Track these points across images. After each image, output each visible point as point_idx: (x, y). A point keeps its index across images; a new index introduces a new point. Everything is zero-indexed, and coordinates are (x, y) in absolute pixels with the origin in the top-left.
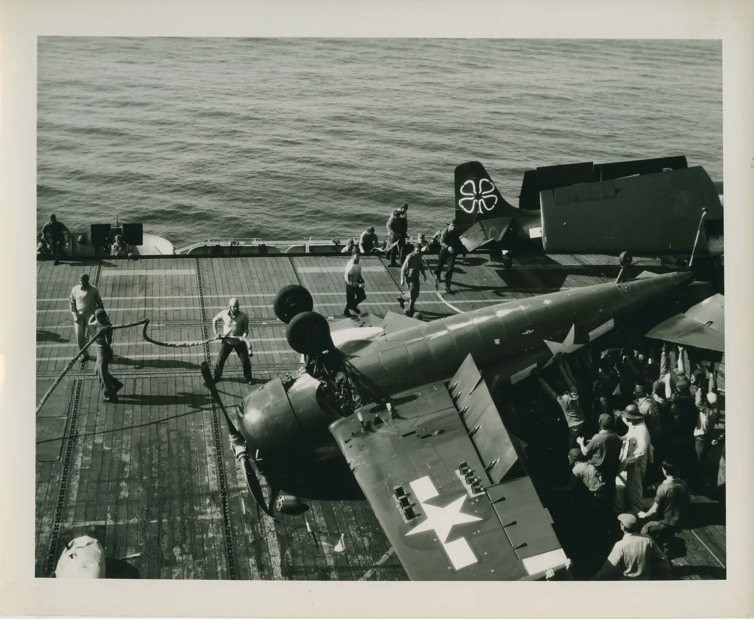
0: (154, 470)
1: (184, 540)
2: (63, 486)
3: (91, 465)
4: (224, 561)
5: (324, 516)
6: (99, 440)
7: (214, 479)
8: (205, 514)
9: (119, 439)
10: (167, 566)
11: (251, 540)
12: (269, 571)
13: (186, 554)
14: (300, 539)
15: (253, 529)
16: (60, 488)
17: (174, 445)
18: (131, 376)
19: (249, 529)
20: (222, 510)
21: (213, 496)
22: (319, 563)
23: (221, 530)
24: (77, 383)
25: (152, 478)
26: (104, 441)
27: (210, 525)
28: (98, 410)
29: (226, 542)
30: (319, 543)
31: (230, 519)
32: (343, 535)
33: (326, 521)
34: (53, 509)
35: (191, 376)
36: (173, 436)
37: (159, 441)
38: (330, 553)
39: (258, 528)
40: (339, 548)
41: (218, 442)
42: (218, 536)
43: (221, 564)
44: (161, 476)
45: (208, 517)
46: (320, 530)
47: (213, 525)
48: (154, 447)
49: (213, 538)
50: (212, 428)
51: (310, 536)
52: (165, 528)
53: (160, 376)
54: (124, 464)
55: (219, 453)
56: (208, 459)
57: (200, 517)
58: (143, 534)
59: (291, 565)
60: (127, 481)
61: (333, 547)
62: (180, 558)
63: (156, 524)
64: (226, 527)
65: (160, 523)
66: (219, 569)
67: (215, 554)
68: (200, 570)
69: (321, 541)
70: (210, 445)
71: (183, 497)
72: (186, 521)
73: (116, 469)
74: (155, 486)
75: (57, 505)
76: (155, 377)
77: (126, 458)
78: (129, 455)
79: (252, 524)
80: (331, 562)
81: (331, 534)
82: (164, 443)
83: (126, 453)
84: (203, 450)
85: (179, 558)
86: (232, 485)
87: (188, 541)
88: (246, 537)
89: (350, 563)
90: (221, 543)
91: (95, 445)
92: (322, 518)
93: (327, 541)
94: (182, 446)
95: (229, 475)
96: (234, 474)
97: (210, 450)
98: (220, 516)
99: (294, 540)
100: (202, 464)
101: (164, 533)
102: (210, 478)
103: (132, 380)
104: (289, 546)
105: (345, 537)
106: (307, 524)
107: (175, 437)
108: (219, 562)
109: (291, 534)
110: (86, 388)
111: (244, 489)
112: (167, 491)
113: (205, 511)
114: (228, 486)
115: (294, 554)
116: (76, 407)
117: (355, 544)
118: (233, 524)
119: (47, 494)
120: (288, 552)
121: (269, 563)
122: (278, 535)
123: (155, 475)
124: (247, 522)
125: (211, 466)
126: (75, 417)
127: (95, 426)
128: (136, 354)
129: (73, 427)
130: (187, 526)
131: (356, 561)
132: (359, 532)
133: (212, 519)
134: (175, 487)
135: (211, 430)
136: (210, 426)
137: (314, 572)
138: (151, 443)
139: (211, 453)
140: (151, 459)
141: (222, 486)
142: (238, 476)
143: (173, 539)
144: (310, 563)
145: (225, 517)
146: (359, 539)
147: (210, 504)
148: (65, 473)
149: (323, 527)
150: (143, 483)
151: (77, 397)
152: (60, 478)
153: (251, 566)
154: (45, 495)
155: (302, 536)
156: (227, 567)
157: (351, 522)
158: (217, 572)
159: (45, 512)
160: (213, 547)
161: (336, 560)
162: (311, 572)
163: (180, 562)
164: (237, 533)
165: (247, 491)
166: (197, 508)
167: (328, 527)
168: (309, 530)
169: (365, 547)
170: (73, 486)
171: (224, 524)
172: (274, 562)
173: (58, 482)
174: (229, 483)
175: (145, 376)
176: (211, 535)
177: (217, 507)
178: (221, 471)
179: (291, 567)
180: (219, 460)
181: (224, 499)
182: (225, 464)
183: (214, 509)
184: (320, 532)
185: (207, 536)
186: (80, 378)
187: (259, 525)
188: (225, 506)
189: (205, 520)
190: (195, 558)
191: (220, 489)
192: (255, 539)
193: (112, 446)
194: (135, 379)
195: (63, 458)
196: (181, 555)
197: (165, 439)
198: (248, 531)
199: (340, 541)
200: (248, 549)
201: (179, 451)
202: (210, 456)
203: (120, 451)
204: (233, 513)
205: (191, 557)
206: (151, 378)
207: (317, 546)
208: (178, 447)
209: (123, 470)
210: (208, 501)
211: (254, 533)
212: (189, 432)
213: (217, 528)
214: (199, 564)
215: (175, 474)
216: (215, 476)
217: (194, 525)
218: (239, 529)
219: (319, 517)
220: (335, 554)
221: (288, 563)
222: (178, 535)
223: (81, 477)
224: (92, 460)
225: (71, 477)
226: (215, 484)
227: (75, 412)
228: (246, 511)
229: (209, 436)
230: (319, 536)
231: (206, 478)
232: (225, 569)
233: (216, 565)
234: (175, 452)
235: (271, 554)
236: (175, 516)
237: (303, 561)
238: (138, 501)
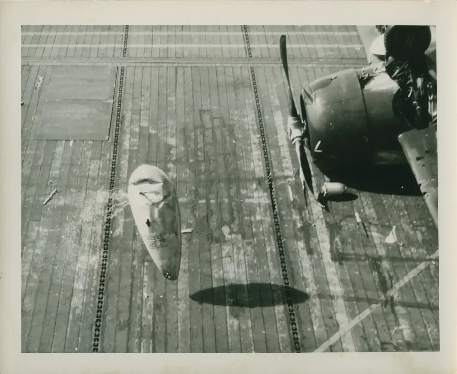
0: (199, 153)
1: (233, 219)
2: (114, 164)
3: (138, 146)
4: (273, 242)
5: (374, 207)
6: (145, 124)
7: (259, 166)
8: (253, 197)
9: (164, 123)
10: (217, 242)
11: (299, 225)
12: (318, 255)
13: (235, 233)
14: (349, 229)
15: (301, 214)
16: (111, 165)
17: (218, 132)
18: (171, 65)
19: (296, 215)
20: (269, 195)
21: (260, 181)
22: (370, 252)
23: (268, 213)
24: (120, 70)
25: (198, 161)
26: (149, 124)
27: (258, 208)
28: (142, 96)
29: (274, 225)
30: (369, 233)
31: (278, 204)
32: (394, 227)
33: (377, 213)
34: (106, 184)
35: (232, 68)
36: (217, 122)
37: (203, 126)
38: (381, 243)
39: (305, 214)
40: (391, 238)
41: (262, 131)
42: (266, 219)
43: (270, 245)
44: (207, 159)
45: (255, 201)
46: (371, 221)
47: (260, 208)
48: (198, 132)
49: (261, 222)
50: (256, 117)
51: (359, 226)
52: (214, 208)
53: (200, 65)
54: (169, 148)
55: (264, 142)
56: (253, 147)
57: (247, 201)
58: (193, 212)
59: (341, 251)
60: (175, 162)
61: (384, 239)
62: (230, 237)
63: (204, 204)
64: (274, 211)
65: (208, 204)
66: (268, 249)
67: (264, 235)
68: (249, 248)
69: (371, 232)
70: (254, 133)
71: (229, 181)
72: (234, 203)
73: (163, 150)
74: (201, 170)
75: (109, 181)
76: (196, 67)
77: (172, 141)
78: (174, 138)
79: (300, 210)
80: (382, 252)
81: (383, 226)
82: (208, 129)
83: (172, 137)
84: (247, 138)
85: (228, 237)
86: (278, 173)
87: (237, 222)
88: (294, 223)
89: (402, 254)
90: (269, 226)
91: (141, 128)
92: (372, 210)
93: (378, 232)
94: (226, 133)
95: (275, 163)
96: (280, 163)
97: (255, 138)
98: (268, 201)
99: (343, 228)
100: (247, 151)
101: (212, 213)
102: (256, 165)
103: (173, 69)
104: (338, 233)
105: (397, 229)
106: (357, 214)
107: (219, 124)
108: (267, 243)
109: (340, 223)
110: (128, 74)
111: (291, 177)
112: (213, 174)
113: (252, 195)
114: (274, 173)
115: (343, 241)
116: (121, 91)
117: (407, 237)
118: (280, 209)
119: (99, 169)
120: (337, 239)
121: (318, 248)
122: (327, 223)
123: (201, 159)
124: (294, 207)
125: (256, 153)
126: (120, 101)
127: (140, 110)
128: (175, 43)
129: (119, 110)
130: (235, 208)
131: (408, 253)
132: (411, 226)
133: (260, 204)
134: (221, 171)
135: (254, 119)
136: (254, 115)
137: (365, 260)
138: (195, 128)
139: (257, 141)
140: (196, 144)
141: (268, 173)
142: (284, 165)
143: (222, 219)
144: (361, 251)
145: (273, 202)
146: (412, 233)
147: (256, 189)
148: (115, 152)
149: (373, 219)
150: (190, 166)
151: (121, 83)
152: (110, 156)
153: (300, 249)
154: (97, 171)
155: (352, 225)
156: (276, 248)
157: (404, 215)
158: (266, 253)
159: (99, 186)
160: (261, 229)
161: (388, 251)
162: (360, 260)
163: (229, 241)
164: (284, 218)
165: (294, 179)
166: (243, 192)
167: (379, 219)
168: (359, 220)
169: (418, 241)
170: (123, 164)
171: (272, 208)
172: (323, 247)
173: (109, 159)
174: (275, 170)
175: (186, 65)
176: (258, 218)
177: (264, 192)
178: (266, 159)
179: (341, 254)
180: (264, 148)
181: (271, 185)
182: (270, 153)
183: (261, 193)
184: (370, 223)
185: (255, 217)
186: (123, 65)
187: (307, 212)
188: (271, 192)
189: (252, 204)
190: (244, 237)
191: (267, 174)
192: (304, 224)
193: (158, 130)
194: (176, 68)
195: (112, 138)
196: (230, 234)
197: (209, 125)
198: (296, 217)
199: (391, 233)
200: (295, 234)
201: (224, 137)
202: (255, 144)
203: (166, 134)
204: (281, 199)
205: (240, 237)
206: (192, 67)
207: (368, 236)
208: (222, 134)
209: (169, 151)
210: (254, 186)
211: (302, 219)
212: (233, 120)
213: (265, 211)
214: (249, 244)
215: (220, 159)
216: (261, 163)
217: (241, 208)
218: (287, 215)
219: (369, 208)
220: (386, 245)
221: (337, 250)
222: (226, 216)
223: (130, 157)
224: (139, 141)
225: (120, 157)
226: (260, 170)
227: (120, 96)
228: (294, 199)
229: (253, 125)
230: (369, 227)
231: (252, 164)
232: (274, 250)
233: (265, 246)
234: (219, 137)
235: (320, 240)
236: (222, 198)
237: (353, 249)
238: (185, 182)
